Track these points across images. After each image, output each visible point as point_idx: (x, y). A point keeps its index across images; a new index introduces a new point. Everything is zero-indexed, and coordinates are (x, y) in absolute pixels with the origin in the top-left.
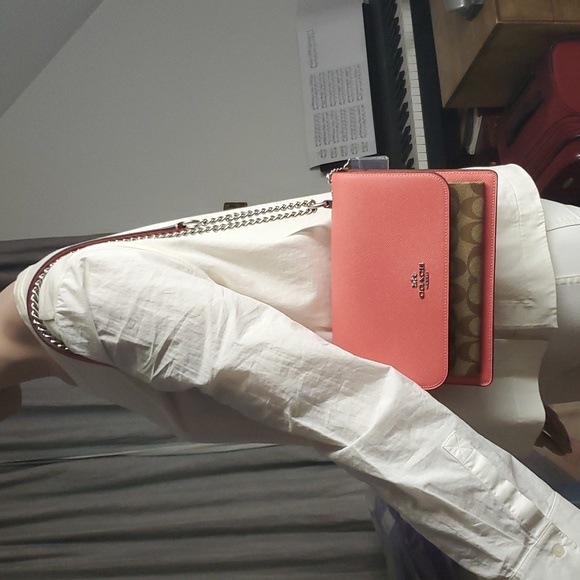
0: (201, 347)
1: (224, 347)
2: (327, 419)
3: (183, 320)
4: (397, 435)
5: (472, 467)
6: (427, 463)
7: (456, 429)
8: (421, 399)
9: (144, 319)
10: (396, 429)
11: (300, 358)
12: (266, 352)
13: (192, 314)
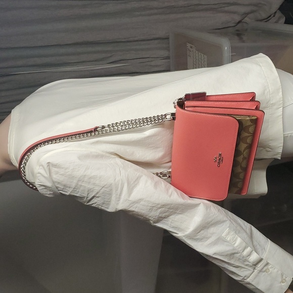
0: (110, 198)
1: (121, 200)
2: (170, 223)
3: (101, 189)
4: (202, 232)
5: (235, 244)
6: (215, 243)
7: (229, 227)
8: (215, 216)
9: (82, 188)
10: (202, 230)
11: (158, 204)
12: (142, 203)
13: (106, 187)
